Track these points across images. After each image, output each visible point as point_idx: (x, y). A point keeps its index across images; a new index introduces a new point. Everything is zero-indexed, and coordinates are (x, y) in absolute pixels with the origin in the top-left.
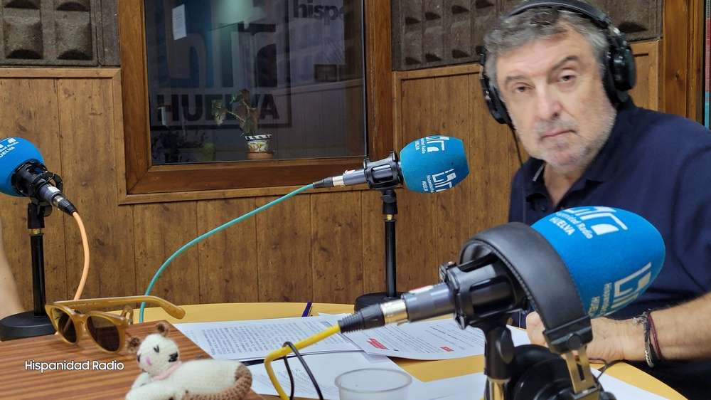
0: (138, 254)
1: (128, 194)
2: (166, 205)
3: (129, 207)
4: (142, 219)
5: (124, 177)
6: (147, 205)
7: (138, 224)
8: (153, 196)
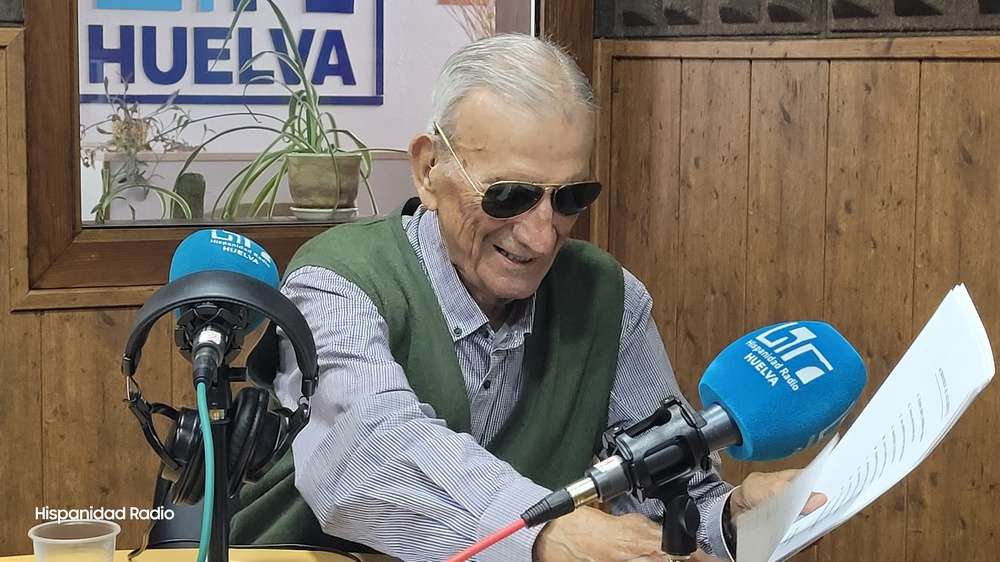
0: (48, 413)
1: (31, 289)
2: (107, 312)
3: (33, 315)
4: (59, 341)
5: (25, 252)
6: (70, 313)
7: (51, 352)
8: (84, 295)
